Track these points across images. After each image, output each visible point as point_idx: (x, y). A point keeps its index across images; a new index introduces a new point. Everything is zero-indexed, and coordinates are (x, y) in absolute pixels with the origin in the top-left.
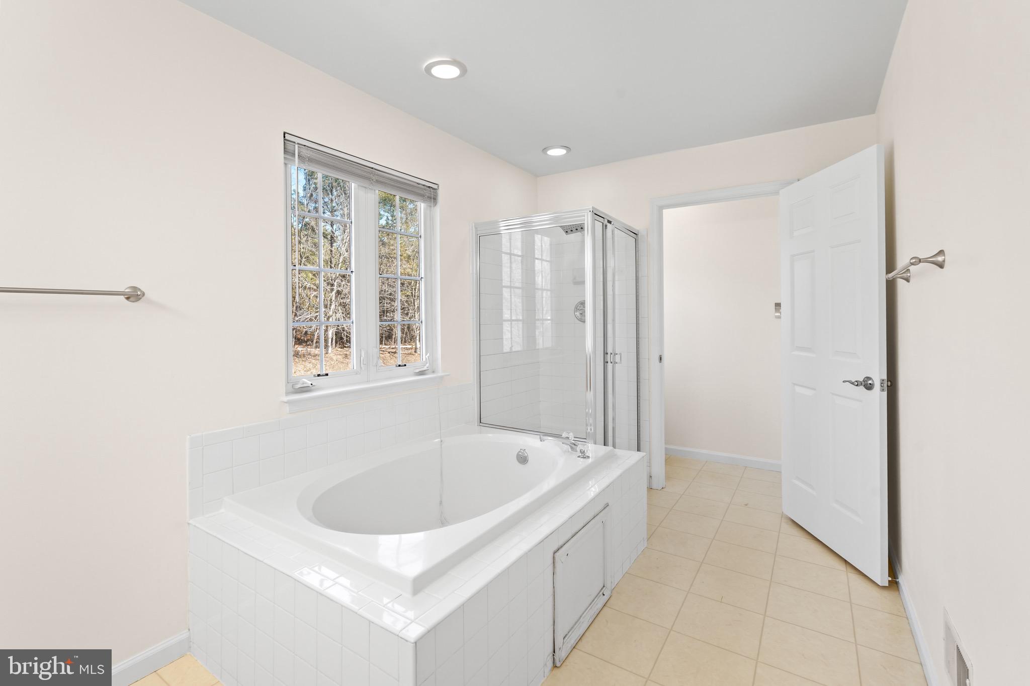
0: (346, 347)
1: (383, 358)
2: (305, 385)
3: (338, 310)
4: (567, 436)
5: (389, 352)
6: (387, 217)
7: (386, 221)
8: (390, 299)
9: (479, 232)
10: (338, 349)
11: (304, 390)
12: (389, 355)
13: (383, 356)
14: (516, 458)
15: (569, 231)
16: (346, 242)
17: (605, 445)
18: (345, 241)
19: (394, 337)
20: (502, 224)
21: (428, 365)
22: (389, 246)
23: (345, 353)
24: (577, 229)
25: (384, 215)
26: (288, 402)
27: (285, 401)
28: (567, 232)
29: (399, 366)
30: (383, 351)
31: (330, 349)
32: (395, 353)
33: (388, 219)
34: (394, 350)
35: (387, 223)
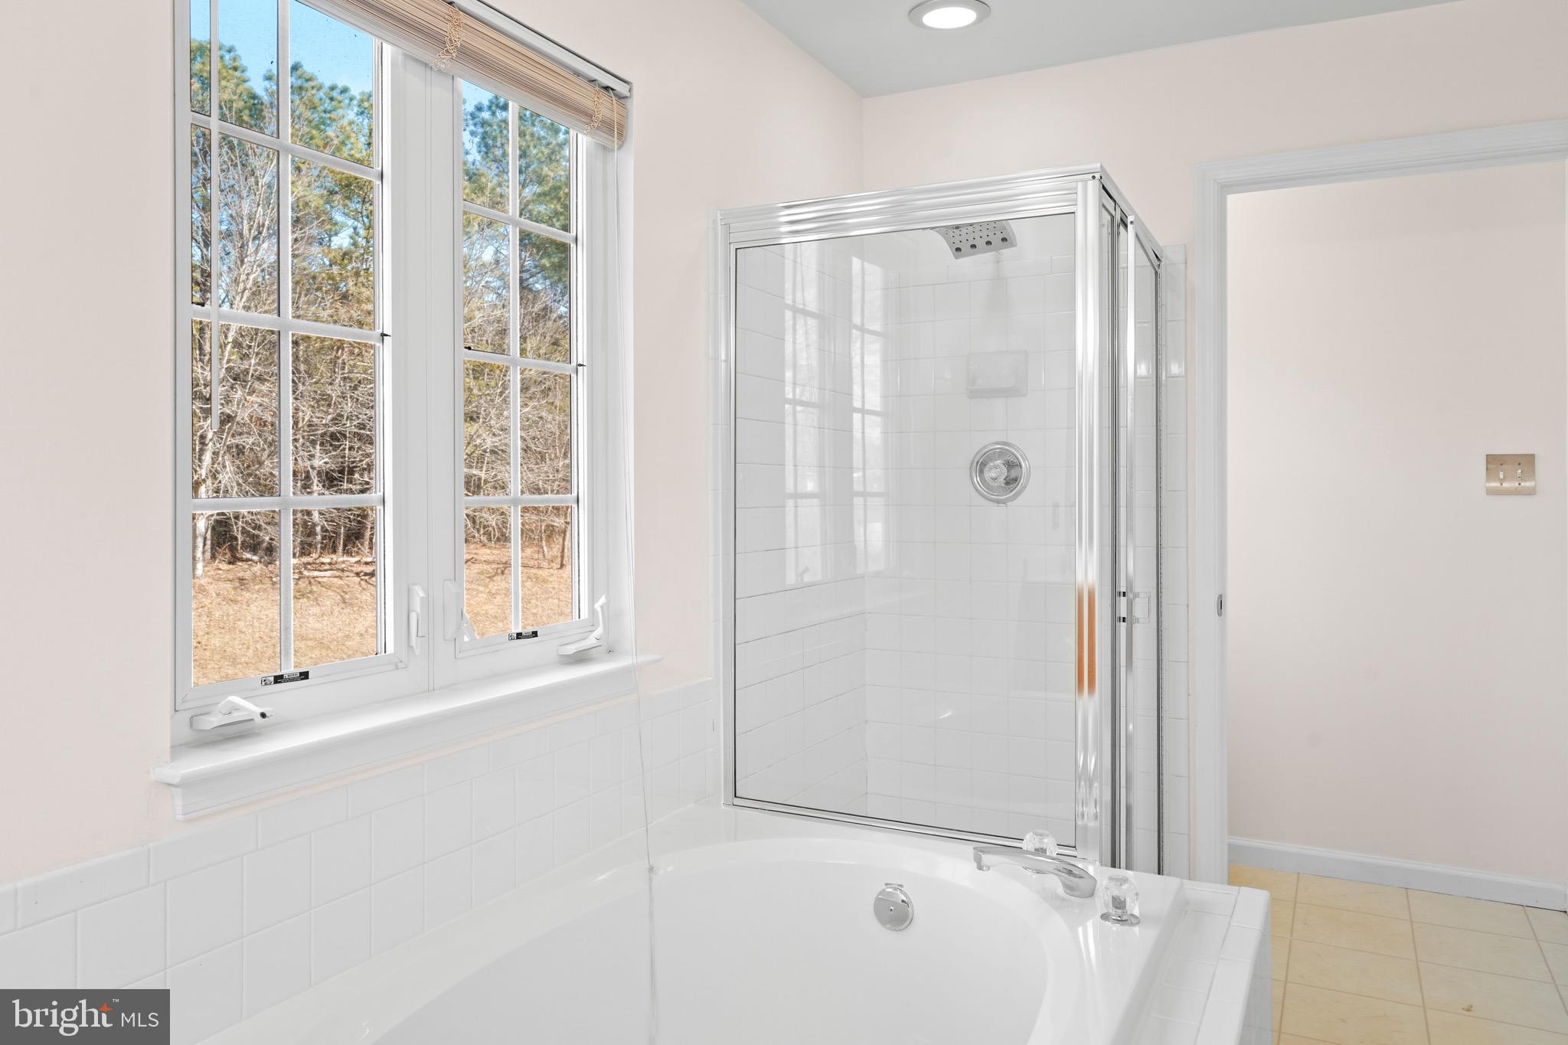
0: (242, 560)
1: (340, 587)
2: (236, 716)
3: (224, 467)
4: (1038, 846)
5: (358, 574)
6: (355, 229)
7: (351, 237)
8: (360, 437)
9: (734, 237)
10: (221, 566)
11: (237, 733)
12: (358, 579)
13: (341, 582)
14: (874, 913)
15: (966, 247)
16: (245, 289)
17: (1159, 874)
18: (241, 286)
19: (368, 534)
20: (784, 216)
21: (599, 631)
22: (359, 302)
23: (240, 575)
24: (989, 243)
25: (343, 226)
26: (188, 785)
27: (176, 781)
28: (958, 249)
29: (519, 636)
30: (343, 570)
31: (200, 566)
32: (372, 574)
33: (357, 234)
34: (369, 569)
35: (355, 244)
